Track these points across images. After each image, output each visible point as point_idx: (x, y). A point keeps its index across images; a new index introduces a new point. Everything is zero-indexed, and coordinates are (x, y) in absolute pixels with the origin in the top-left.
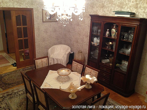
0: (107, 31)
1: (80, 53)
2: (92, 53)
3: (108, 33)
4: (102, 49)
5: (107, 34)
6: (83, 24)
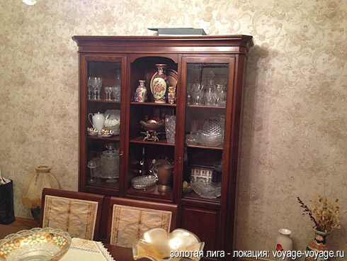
0: (139, 84)
1: (45, 175)
2: (92, 165)
3: (142, 90)
4: (130, 143)
5: (141, 96)
6: (41, 79)
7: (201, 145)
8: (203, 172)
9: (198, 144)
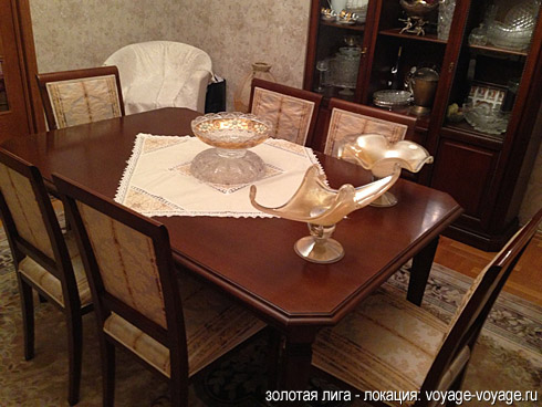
7: (493, 46)
8: (490, 94)
9: (489, 44)
